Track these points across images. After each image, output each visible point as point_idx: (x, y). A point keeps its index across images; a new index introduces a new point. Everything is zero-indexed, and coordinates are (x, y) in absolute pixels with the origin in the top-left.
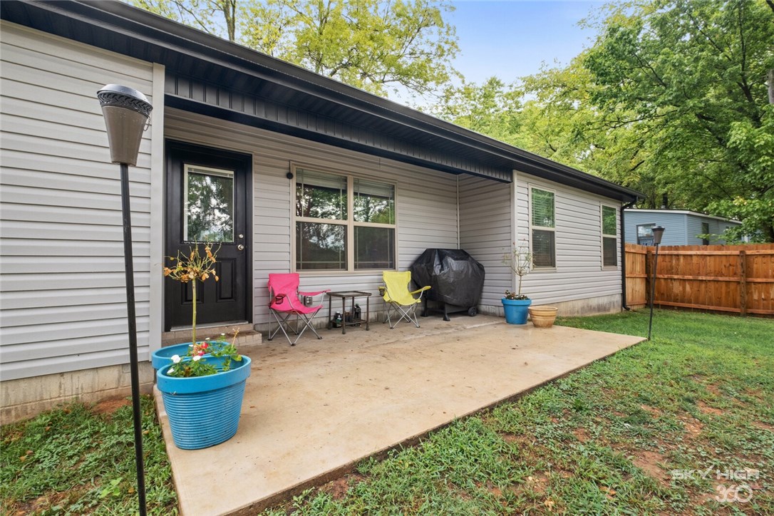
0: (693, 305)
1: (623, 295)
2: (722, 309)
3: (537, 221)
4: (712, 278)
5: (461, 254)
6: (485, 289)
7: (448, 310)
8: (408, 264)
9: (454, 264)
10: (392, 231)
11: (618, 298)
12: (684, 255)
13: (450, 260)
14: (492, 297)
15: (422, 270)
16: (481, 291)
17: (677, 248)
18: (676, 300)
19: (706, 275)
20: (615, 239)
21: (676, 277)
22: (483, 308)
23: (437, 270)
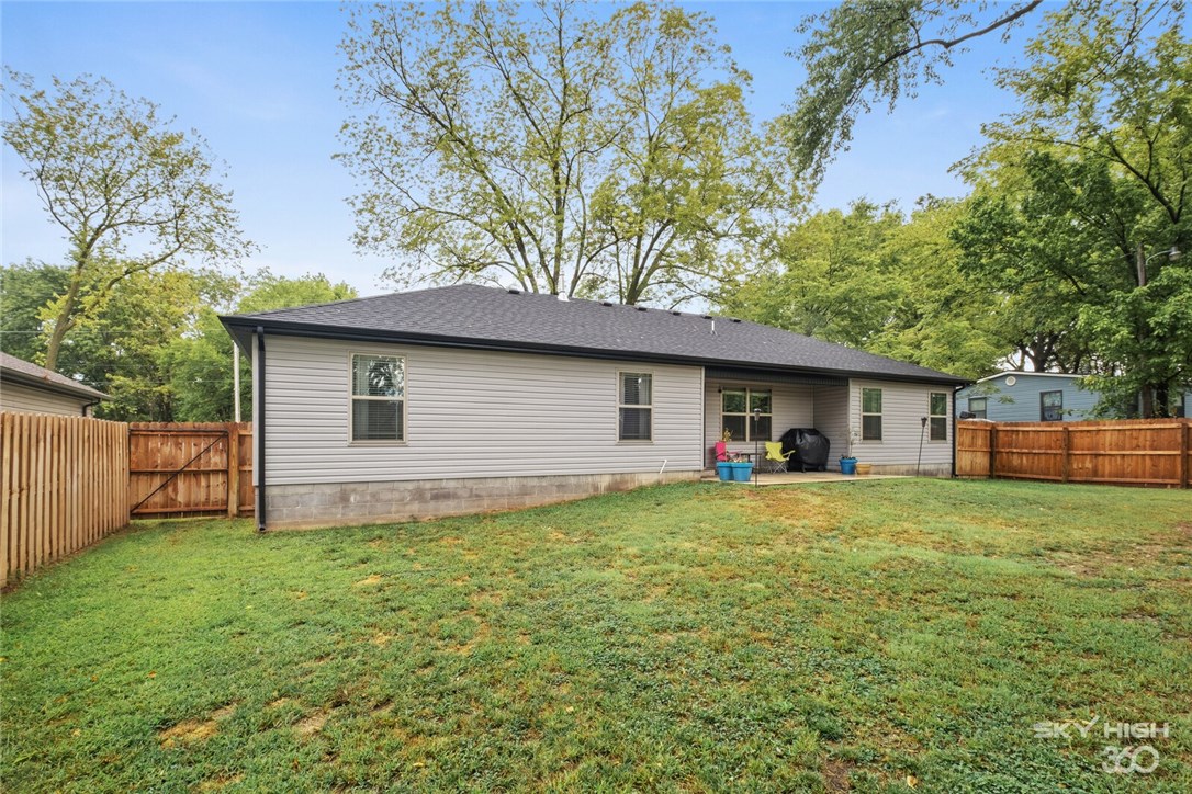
0: (1028, 476)
1: (954, 464)
2: (1049, 477)
3: (866, 409)
4: (1043, 451)
5: (813, 432)
6: (830, 454)
7: (805, 466)
8: (778, 438)
9: (809, 438)
10: (770, 417)
11: (949, 467)
12: (1023, 431)
13: (806, 435)
14: (833, 459)
15: (788, 440)
16: (827, 456)
17: (1017, 425)
18: (1016, 472)
19: (1039, 448)
20: (945, 419)
21: (1015, 450)
22: (829, 467)
23: (798, 442)
